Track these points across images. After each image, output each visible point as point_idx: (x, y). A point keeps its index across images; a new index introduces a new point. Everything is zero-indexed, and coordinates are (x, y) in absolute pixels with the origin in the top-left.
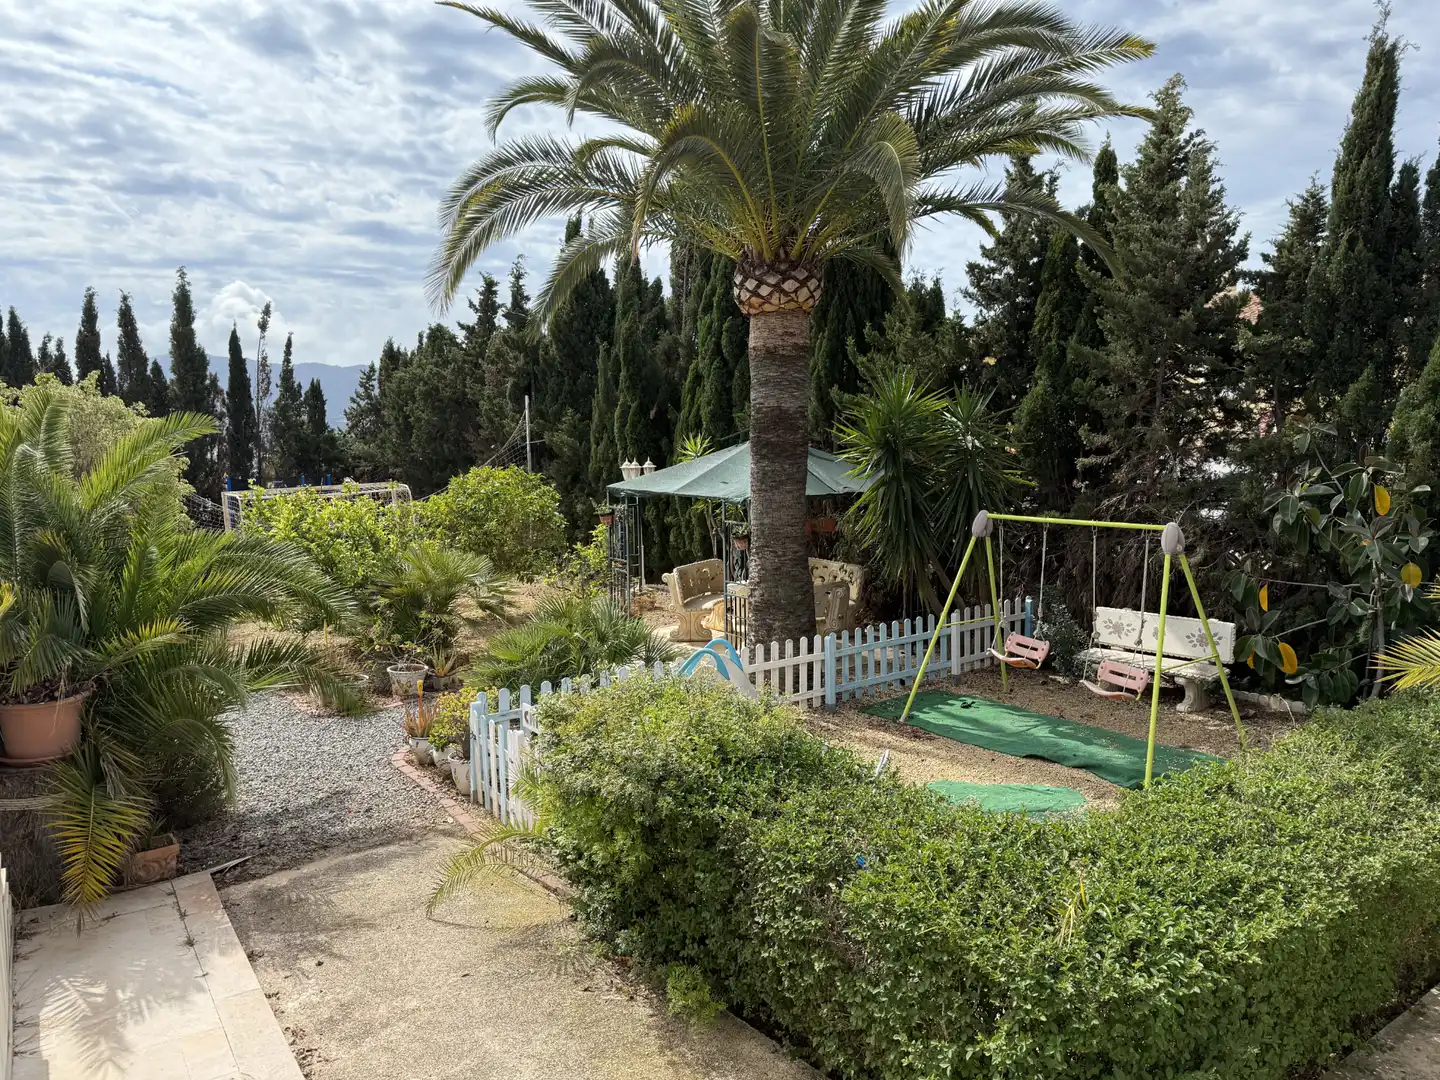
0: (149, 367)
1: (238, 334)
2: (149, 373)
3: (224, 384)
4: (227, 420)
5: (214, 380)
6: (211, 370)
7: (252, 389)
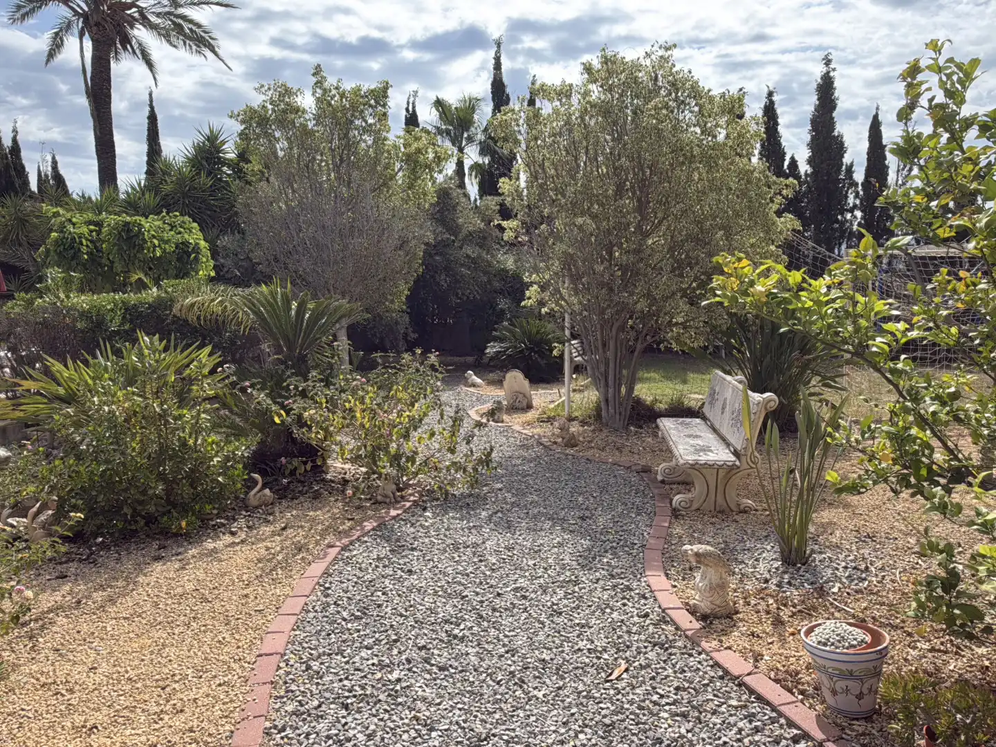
0: (786, 163)
1: (880, 118)
2: (785, 167)
3: (859, 176)
4: (858, 214)
5: (850, 170)
6: (847, 159)
7: (889, 178)
